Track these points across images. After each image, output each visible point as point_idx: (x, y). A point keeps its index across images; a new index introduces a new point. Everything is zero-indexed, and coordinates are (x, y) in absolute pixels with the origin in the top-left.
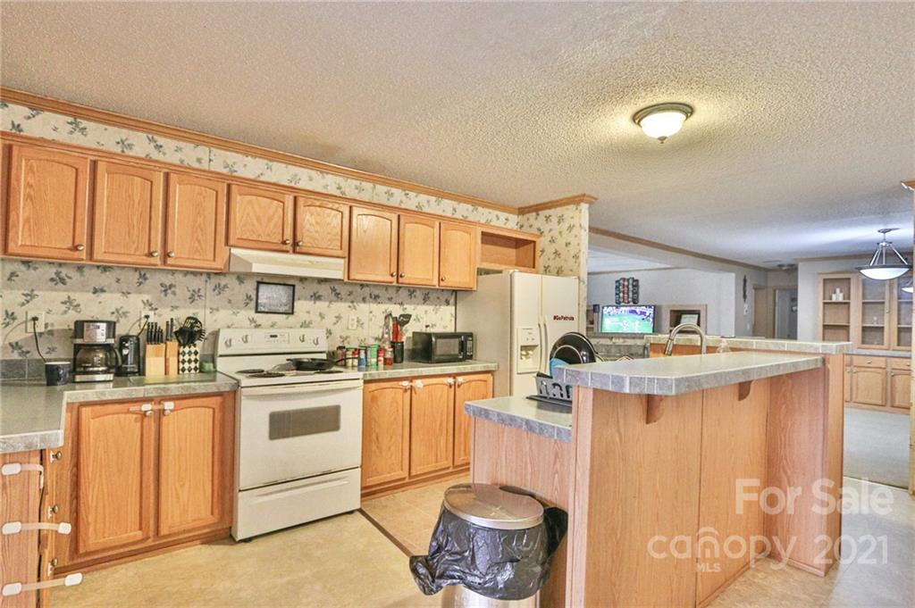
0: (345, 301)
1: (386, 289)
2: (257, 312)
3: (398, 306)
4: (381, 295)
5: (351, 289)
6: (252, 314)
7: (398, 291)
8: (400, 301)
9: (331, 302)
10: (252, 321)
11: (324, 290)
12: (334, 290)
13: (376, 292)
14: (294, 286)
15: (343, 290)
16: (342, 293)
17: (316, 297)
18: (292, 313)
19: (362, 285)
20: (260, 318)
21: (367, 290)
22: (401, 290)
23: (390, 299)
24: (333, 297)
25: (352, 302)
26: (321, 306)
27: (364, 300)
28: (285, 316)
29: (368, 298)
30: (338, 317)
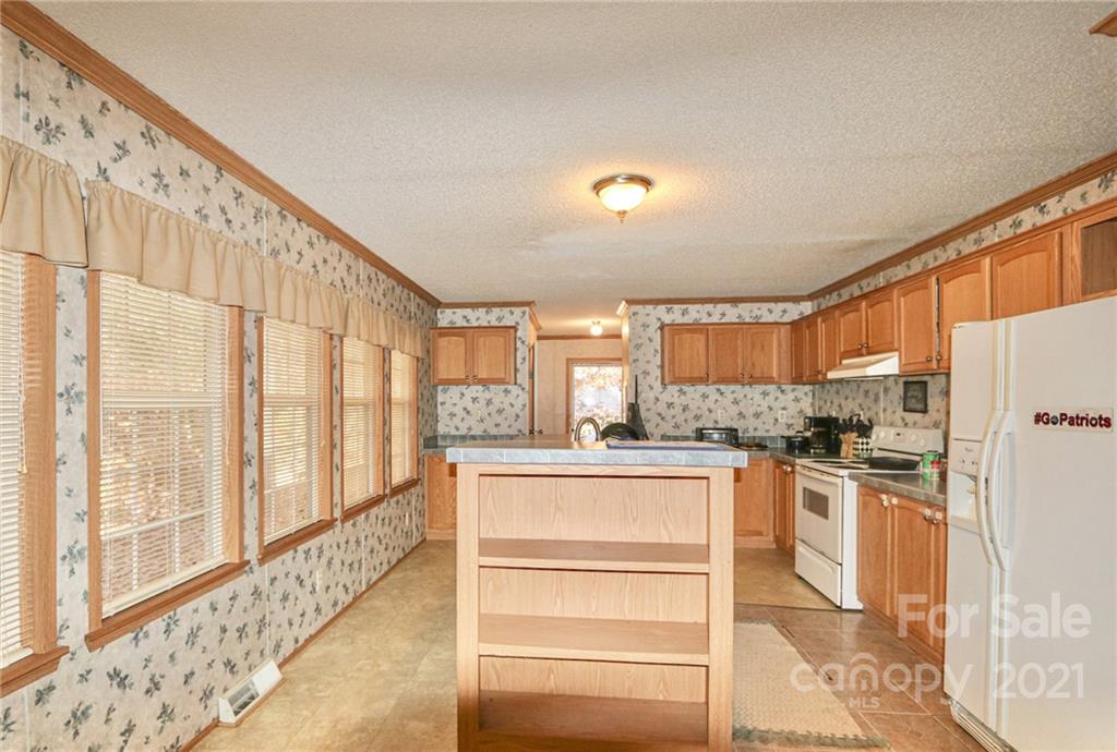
2: (904, 410)
10: (903, 419)
14: (927, 382)
18: (927, 412)
28: (922, 415)
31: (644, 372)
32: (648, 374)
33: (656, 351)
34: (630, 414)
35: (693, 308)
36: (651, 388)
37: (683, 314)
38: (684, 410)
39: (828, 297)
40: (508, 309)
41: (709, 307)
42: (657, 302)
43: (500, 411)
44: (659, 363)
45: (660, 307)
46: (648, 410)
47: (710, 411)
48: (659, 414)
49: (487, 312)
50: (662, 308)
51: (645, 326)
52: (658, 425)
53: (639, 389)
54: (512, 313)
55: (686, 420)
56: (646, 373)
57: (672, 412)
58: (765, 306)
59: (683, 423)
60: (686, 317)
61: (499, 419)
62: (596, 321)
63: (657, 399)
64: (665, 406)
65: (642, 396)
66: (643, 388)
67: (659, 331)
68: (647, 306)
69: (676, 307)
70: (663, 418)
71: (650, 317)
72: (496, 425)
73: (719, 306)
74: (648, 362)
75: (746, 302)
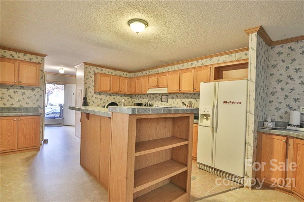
0: (179, 99)
1: (191, 95)
2: (162, 102)
3: (194, 100)
4: (189, 96)
5: (180, 95)
6: (161, 102)
7: (194, 95)
8: (195, 98)
9: (176, 99)
10: (161, 104)
11: (174, 96)
12: (176, 96)
13: (187, 96)
14: (168, 95)
15: (179, 96)
16: (178, 96)
17: (173, 98)
18: (168, 102)
19: (183, 94)
20: (162, 103)
21: (185, 95)
22: (196, 94)
23: (192, 97)
24: (176, 98)
25: (181, 99)
26: (174, 100)
27: (184, 98)
28: (166, 103)
29: (185, 97)
30: (177, 103)
31: (89, 87)
32: (90, 88)
33: (93, 81)
34: (84, 101)
35: (104, 69)
36: (91, 93)
37: (101, 71)
38: (100, 100)
39: (138, 73)
40: (35, 56)
41: (108, 70)
42: (93, 65)
43: (29, 98)
44: (93, 85)
45: (94, 67)
46: (90, 100)
47: (108, 101)
48: (93, 101)
49: (24, 55)
50: (95, 68)
51: (90, 72)
52: (92, 104)
53: (87, 92)
54: (37, 58)
55: (101, 103)
56: (89, 88)
57: (97, 101)
58: (123, 72)
59: (100, 104)
60: (102, 71)
61: (28, 101)
62: (62, 68)
63: (92, 96)
64: (95, 98)
65: (88, 95)
66: (88, 92)
67: (94, 75)
68: (90, 66)
69: (99, 68)
70: (94, 102)
71: (91, 70)
72: (27, 103)
73: (111, 70)
74: (90, 84)
75: (118, 70)
